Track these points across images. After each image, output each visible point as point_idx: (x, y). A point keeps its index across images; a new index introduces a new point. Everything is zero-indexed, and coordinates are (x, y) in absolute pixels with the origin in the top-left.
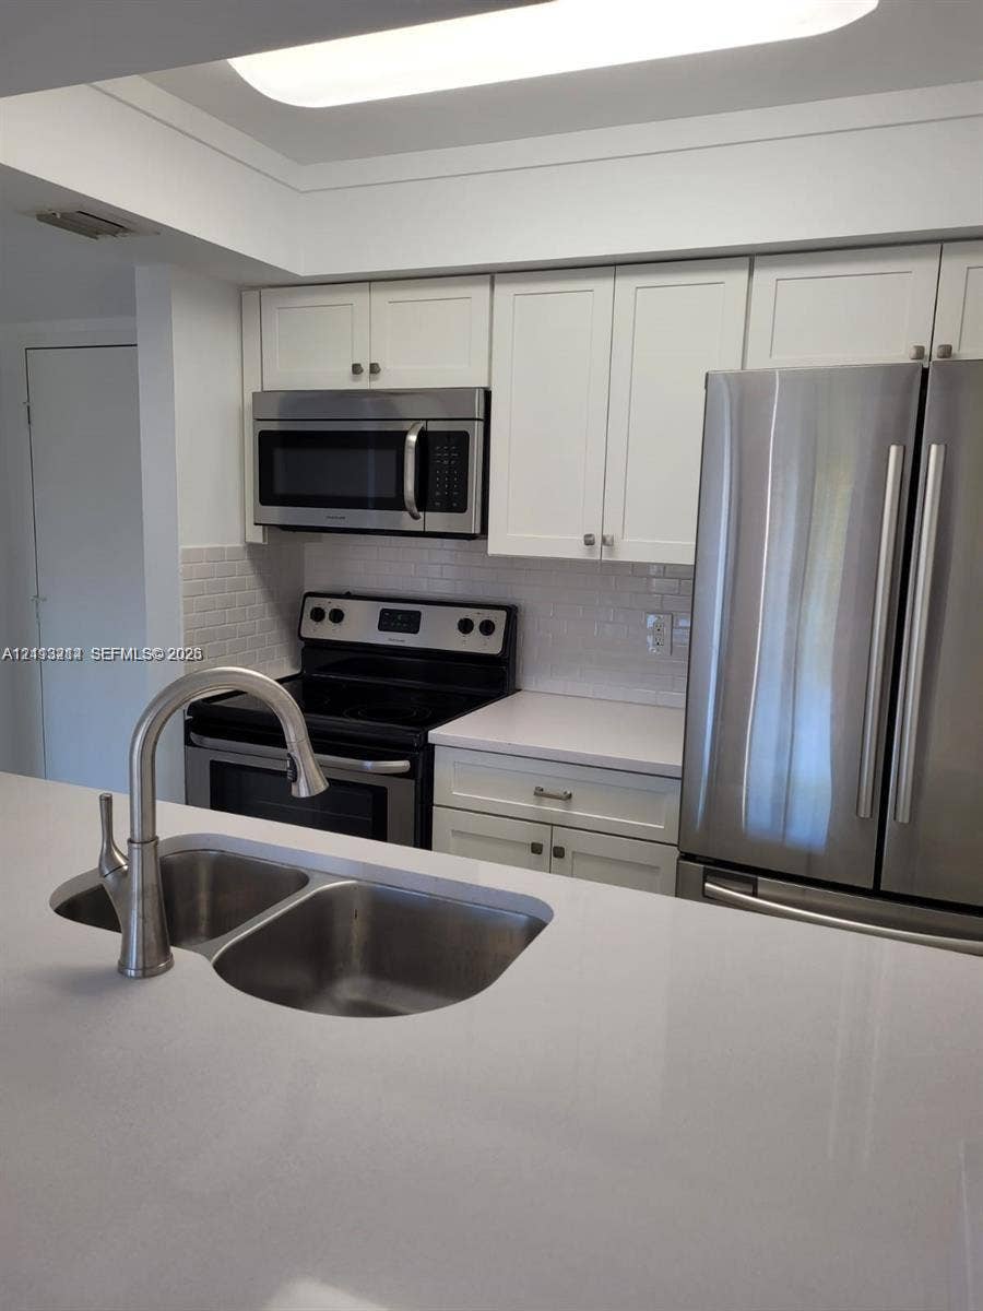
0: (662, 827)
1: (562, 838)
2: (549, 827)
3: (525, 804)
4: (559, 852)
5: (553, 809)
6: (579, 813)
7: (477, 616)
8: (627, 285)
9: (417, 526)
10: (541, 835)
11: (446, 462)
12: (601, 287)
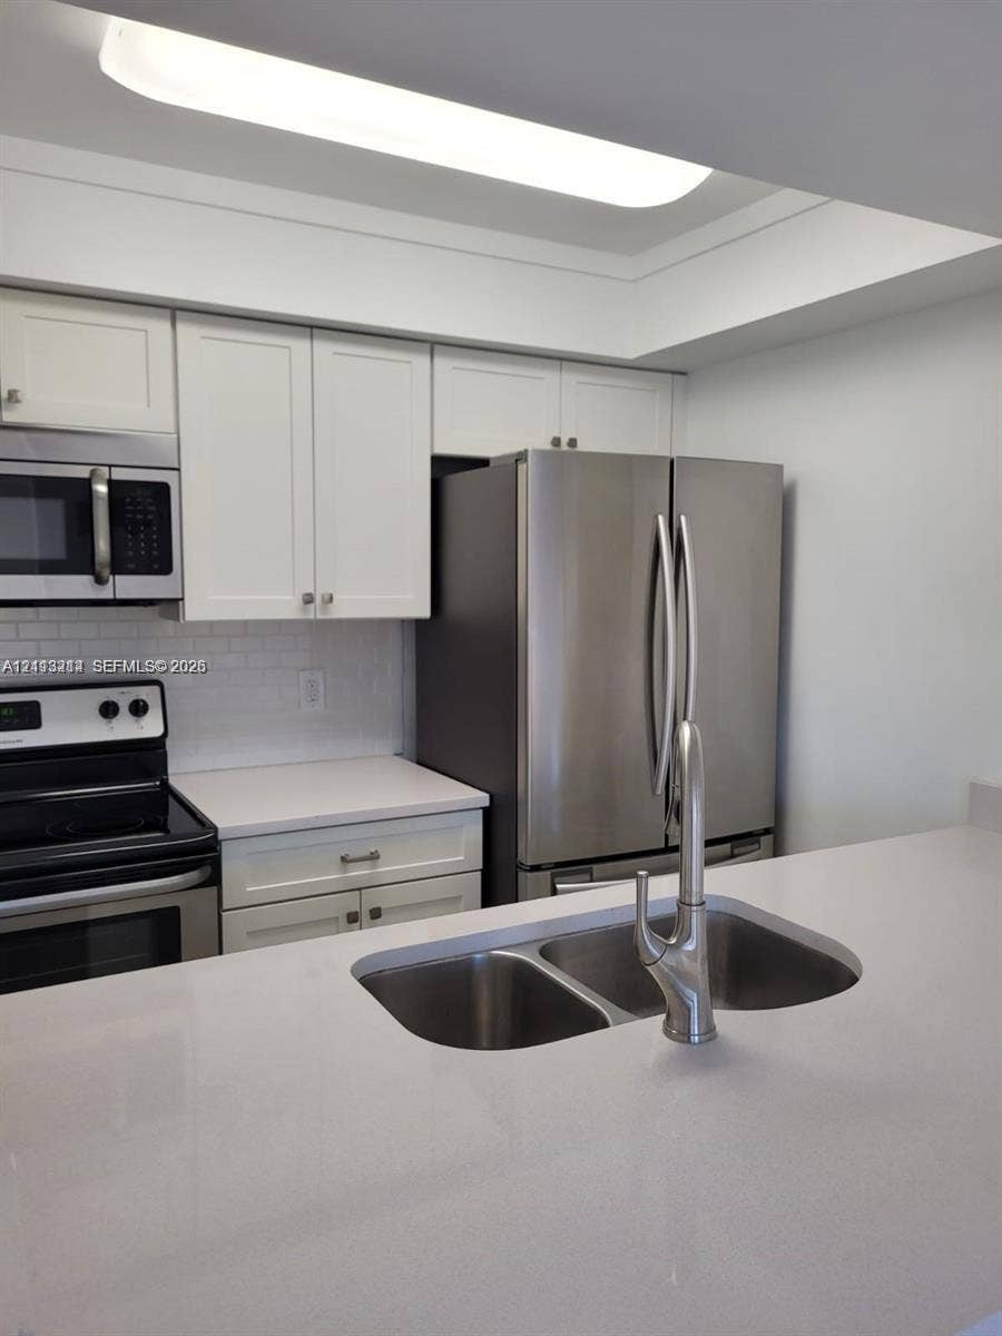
0: (462, 858)
1: (372, 899)
2: (358, 892)
3: (331, 877)
4: (376, 914)
5: (359, 872)
6: (386, 869)
7: (123, 697)
8: (325, 349)
9: (106, 593)
10: (351, 903)
11: (139, 517)
12: (300, 346)
